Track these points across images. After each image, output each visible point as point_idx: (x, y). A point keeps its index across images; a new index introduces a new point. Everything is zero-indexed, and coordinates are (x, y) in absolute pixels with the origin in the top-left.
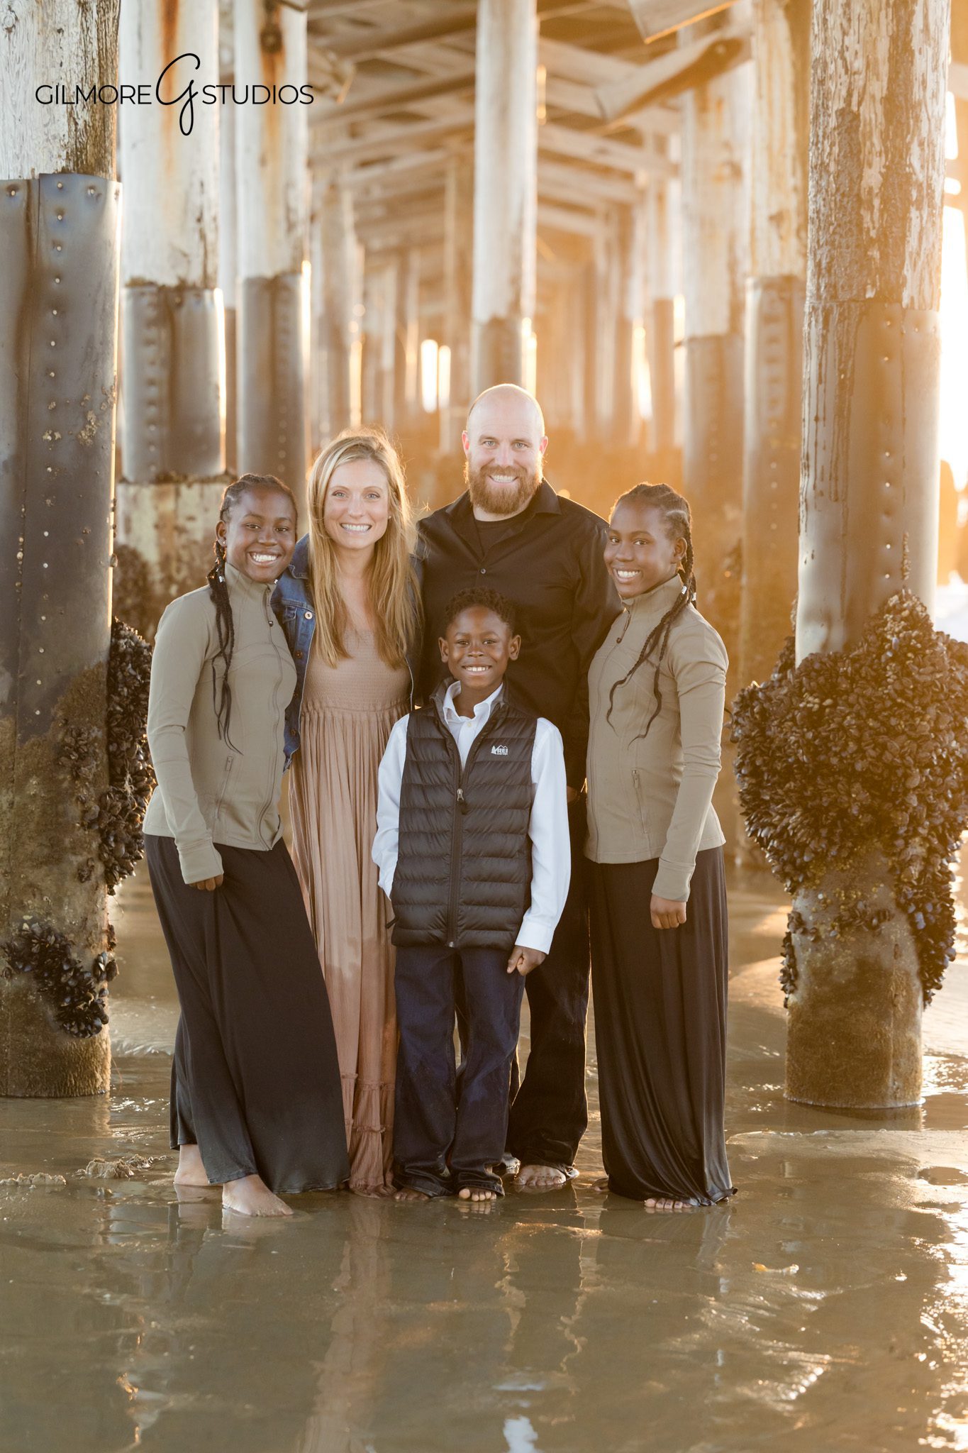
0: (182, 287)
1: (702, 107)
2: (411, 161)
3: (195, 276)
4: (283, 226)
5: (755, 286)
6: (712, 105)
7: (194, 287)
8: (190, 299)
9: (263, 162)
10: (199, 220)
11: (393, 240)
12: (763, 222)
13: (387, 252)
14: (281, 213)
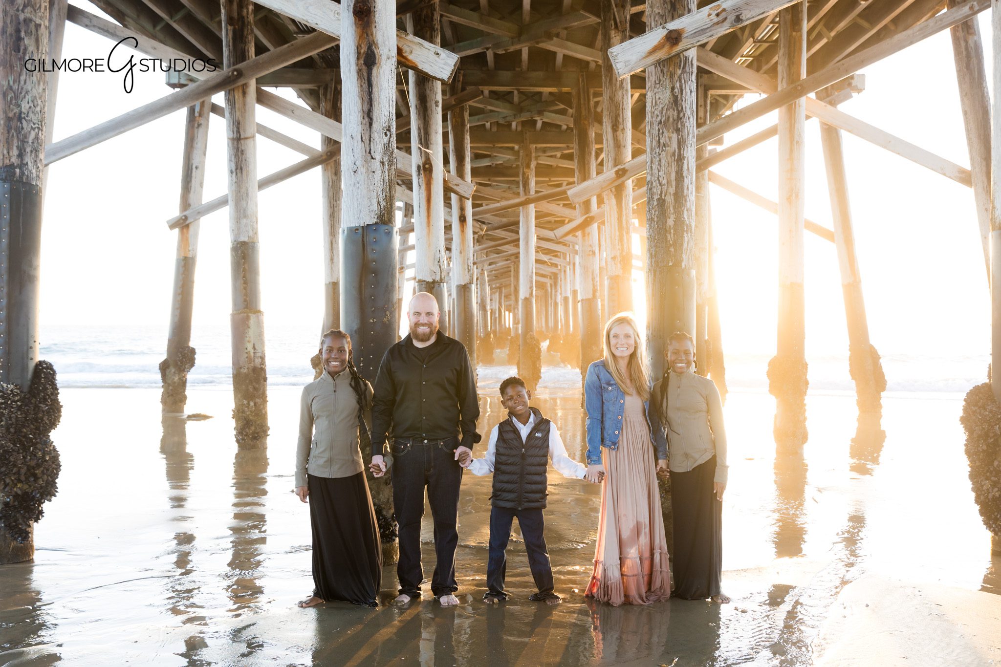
0: (434, 282)
1: (584, 236)
2: (501, 264)
3: (438, 278)
4: (467, 270)
5: (608, 279)
6: (586, 235)
7: (438, 282)
8: (436, 285)
9: (461, 253)
10: (439, 262)
11: (498, 285)
12: (609, 260)
13: (495, 288)
14: (466, 267)
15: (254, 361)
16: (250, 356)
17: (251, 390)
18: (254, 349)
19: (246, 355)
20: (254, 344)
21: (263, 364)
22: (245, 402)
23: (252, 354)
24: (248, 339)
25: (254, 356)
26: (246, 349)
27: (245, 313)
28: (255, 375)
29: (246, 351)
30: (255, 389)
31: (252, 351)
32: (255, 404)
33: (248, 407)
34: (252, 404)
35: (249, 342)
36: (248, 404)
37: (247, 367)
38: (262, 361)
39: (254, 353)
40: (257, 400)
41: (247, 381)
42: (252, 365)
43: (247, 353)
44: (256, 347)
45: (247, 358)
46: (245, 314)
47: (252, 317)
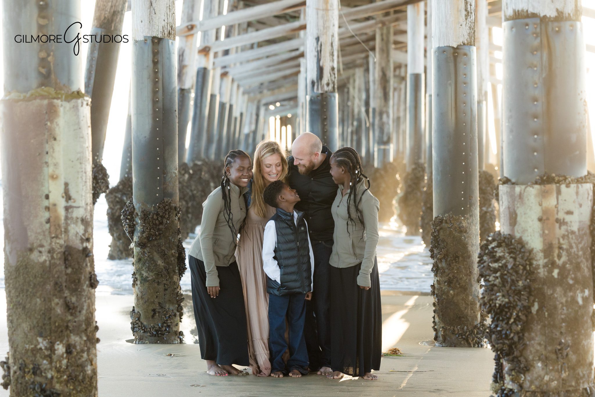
15: (66, 231)
16: (57, 218)
17: (59, 310)
18: (68, 197)
19: (47, 215)
20: (66, 185)
21: (88, 240)
22: (42, 343)
23: (62, 212)
24: (51, 170)
25: (67, 218)
26: (47, 197)
27: (43, 97)
28: (69, 271)
29: (46, 203)
30: (69, 307)
31: (62, 203)
32: (69, 350)
33: (50, 357)
34: (60, 349)
35: (54, 177)
36: (51, 349)
37: (47, 247)
38: (86, 231)
39: (67, 209)
40: (74, 339)
41: (48, 287)
42: (62, 242)
43: (48, 208)
44: (72, 193)
45: (48, 221)
46: (46, 102)
47: (61, 110)
